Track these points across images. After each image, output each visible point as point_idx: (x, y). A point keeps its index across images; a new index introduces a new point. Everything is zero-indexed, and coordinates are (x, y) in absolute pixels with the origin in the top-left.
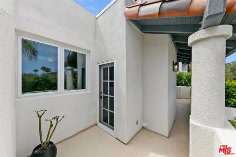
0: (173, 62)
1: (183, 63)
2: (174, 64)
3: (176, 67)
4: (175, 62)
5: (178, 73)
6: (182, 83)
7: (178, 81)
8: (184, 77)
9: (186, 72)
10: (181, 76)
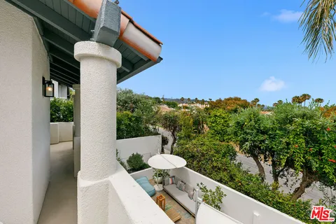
0: (44, 78)
1: (59, 84)
2: (46, 83)
3: (50, 89)
4: (47, 79)
5: (52, 99)
6: (59, 117)
7: (51, 115)
8: (62, 108)
9: (64, 98)
10: (57, 104)
